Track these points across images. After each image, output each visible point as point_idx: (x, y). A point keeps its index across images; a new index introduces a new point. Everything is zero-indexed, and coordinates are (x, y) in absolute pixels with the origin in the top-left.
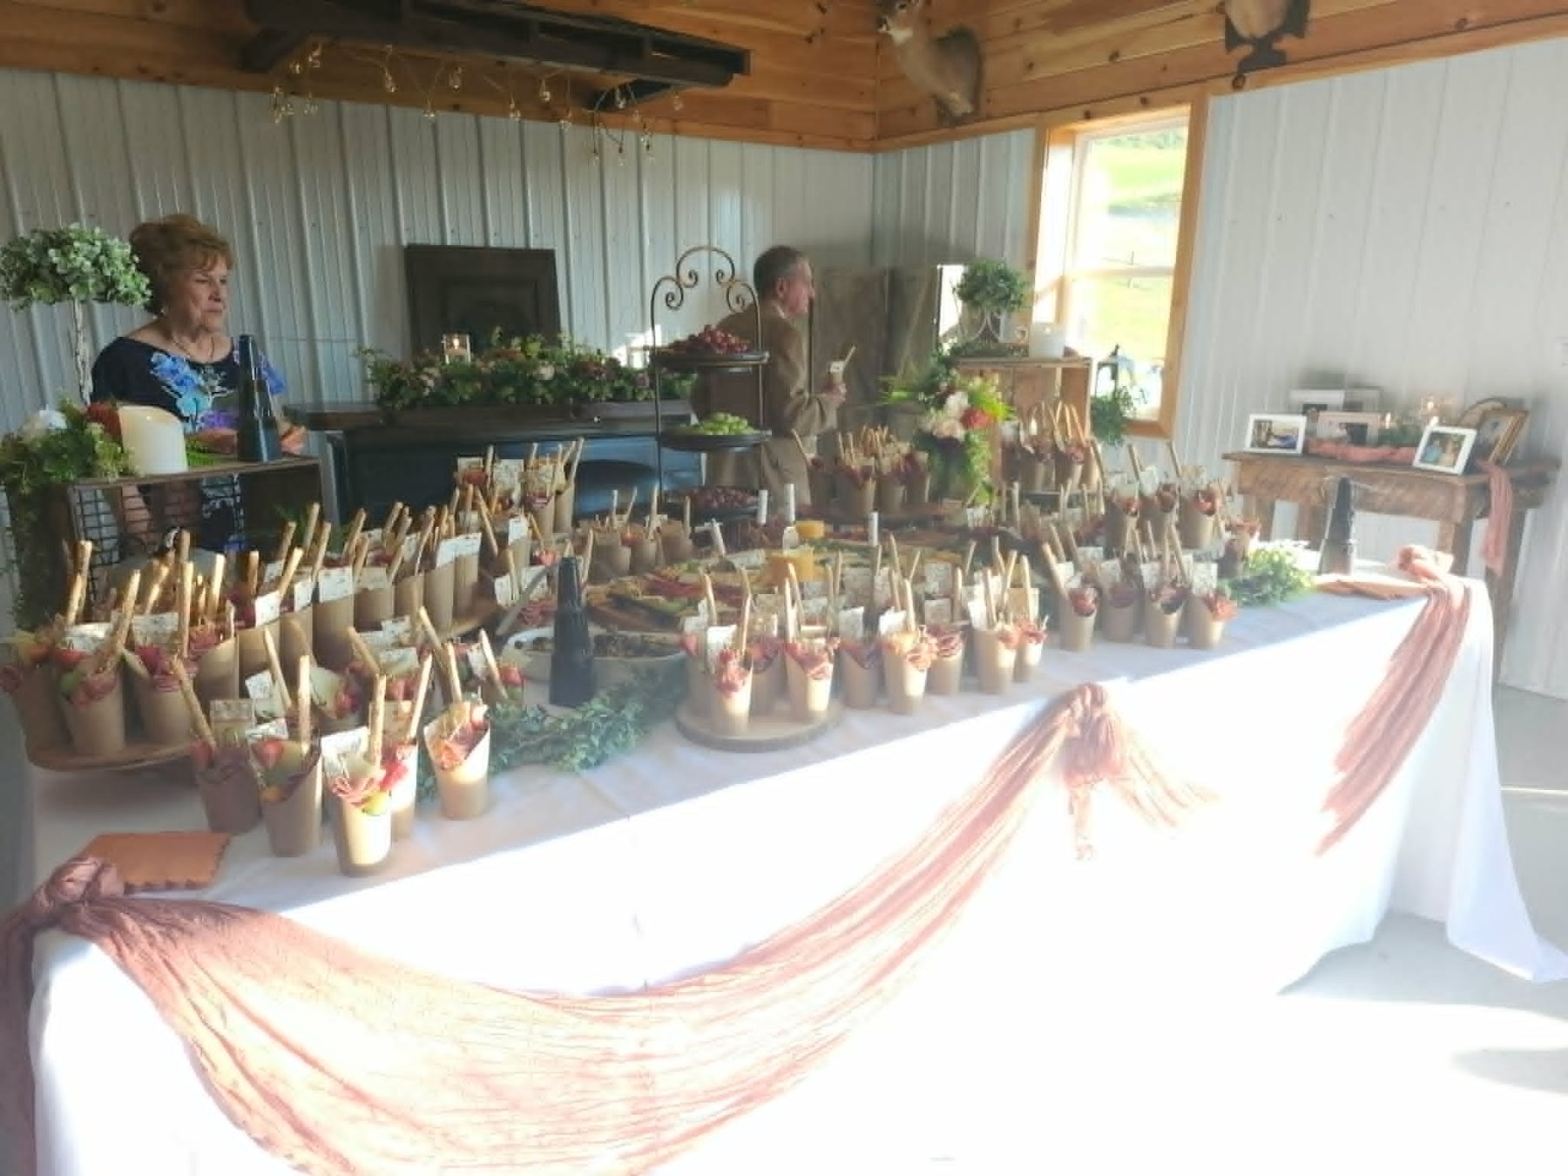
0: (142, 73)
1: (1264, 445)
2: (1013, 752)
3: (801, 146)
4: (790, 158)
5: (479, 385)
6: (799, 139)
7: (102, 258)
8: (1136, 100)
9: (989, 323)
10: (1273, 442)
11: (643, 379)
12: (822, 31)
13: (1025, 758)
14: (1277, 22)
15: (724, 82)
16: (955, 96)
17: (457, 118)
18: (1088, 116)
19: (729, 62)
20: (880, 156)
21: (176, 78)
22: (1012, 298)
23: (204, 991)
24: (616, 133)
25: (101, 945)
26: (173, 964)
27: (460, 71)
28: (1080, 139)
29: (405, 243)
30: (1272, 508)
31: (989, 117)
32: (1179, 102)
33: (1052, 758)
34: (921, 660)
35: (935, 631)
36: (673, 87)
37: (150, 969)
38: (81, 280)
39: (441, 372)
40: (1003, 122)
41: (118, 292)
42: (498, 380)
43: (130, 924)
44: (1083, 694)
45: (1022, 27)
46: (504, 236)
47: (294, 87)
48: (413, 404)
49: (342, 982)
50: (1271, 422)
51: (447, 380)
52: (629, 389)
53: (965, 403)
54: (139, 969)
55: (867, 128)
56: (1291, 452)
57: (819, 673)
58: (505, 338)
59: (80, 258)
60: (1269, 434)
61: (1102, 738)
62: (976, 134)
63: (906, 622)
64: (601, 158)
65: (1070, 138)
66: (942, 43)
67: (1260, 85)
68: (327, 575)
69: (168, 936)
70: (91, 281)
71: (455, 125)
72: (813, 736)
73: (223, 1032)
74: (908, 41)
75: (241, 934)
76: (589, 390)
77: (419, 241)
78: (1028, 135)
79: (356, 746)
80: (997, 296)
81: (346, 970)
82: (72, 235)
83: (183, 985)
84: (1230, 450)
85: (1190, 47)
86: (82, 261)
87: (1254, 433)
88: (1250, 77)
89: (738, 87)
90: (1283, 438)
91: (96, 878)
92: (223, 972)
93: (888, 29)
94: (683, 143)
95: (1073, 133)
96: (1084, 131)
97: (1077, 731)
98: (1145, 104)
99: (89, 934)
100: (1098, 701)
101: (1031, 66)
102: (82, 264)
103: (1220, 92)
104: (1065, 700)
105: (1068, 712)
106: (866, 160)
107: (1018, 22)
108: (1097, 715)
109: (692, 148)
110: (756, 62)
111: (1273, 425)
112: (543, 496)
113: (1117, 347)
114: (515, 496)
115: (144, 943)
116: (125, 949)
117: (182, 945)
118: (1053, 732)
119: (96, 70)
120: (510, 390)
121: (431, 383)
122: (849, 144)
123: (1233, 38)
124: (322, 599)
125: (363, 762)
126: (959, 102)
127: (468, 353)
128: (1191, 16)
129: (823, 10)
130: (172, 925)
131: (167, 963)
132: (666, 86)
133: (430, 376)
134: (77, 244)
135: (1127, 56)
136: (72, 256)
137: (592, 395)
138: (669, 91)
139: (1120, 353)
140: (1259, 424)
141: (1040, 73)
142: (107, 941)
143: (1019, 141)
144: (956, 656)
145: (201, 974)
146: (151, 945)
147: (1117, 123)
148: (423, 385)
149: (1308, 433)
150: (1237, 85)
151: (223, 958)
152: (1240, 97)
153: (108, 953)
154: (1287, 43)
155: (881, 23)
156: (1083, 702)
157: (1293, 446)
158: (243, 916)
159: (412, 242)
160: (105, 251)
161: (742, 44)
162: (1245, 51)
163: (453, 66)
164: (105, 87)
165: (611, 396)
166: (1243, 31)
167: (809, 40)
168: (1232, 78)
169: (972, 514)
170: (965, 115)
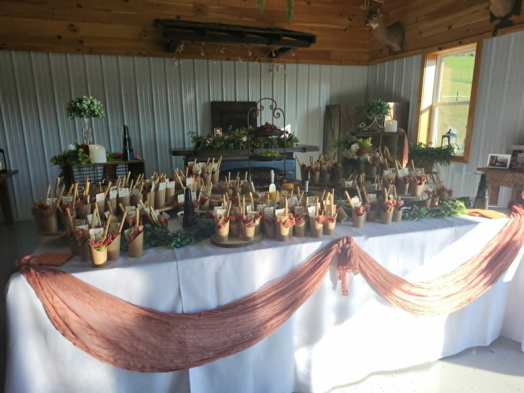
0: (140, 54)
1: (494, 165)
2: (318, 255)
3: (341, 65)
4: (337, 69)
5: (223, 143)
6: (341, 62)
7: (91, 105)
8: (457, 42)
9: (376, 121)
10: (497, 164)
11: (275, 141)
12: (350, 26)
13: (320, 258)
14: (509, 11)
15: (308, 46)
16: (394, 45)
17: (228, 62)
18: (440, 49)
19: (309, 39)
20: (370, 66)
21: (149, 55)
22: (383, 112)
23: (48, 291)
24: (276, 64)
25: (24, 276)
26: (41, 282)
27: (224, 48)
28: (439, 57)
29: (211, 100)
30: (498, 188)
31: (407, 51)
32: (472, 42)
33: (331, 259)
34: (286, 224)
35: (296, 216)
36: (292, 49)
37: (35, 283)
38: (85, 111)
39: (213, 139)
40: (411, 52)
41: (95, 114)
42: (229, 142)
43: (32, 271)
44: (343, 239)
45: (419, 20)
46: (241, 98)
47: (180, 56)
48: (203, 148)
49: (87, 295)
50: (497, 157)
51: (214, 142)
52: (270, 144)
53: (358, 147)
54: (32, 283)
55: (366, 57)
56: (505, 168)
57: (249, 225)
58: (234, 129)
59: (85, 105)
60: (496, 161)
61: (348, 254)
62: (402, 57)
63: (285, 212)
64: (273, 73)
65: (435, 57)
66: (390, 28)
67: (503, 33)
68: (121, 190)
69: (41, 275)
70: (87, 111)
71: (227, 64)
72: (247, 245)
73: (52, 303)
74: (377, 28)
75: (59, 278)
76: (257, 144)
77: (216, 100)
78: (420, 57)
79: (100, 232)
80: (377, 112)
81: (88, 292)
82: (84, 99)
83: (42, 288)
84: (479, 167)
85: (477, 22)
86: (85, 106)
87: (490, 161)
88: (499, 31)
89: (313, 47)
90: (502, 163)
91: (30, 260)
92: (54, 287)
93: (370, 24)
94: (300, 66)
95: (436, 56)
96: (439, 55)
97: (340, 251)
98: (460, 44)
99: (22, 272)
100: (348, 242)
101: (421, 33)
102: (85, 107)
103: (487, 37)
104: (337, 241)
105: (337, 245)
106: (366, 68)
107: (417, 19)
108: (348, 246)
109: (303, 68)
110: (318, 38)
111: (498, 158)
112: (208, 173)
113: (450, 130)
114: (200, 173)
115: (34, 277)
116: (29, 277)
117: (44, 279)
118: (331, 251)
119: (128, 54)
120: (233, 144)
121: (209, 142)
122: (359, 63)
123: (493, 18)
124: (120, 196)
125: (101, 237)
126: (396, 47)
127: (221, 133)
128: (478, 11)
129: (350, 20)
130: (43, 273)
131: (39, 282)
132: (289, 49)
133: (209, 140)
134: (84, 101)
135: (454, 27)
136: (83, 105)
137: (257, 146)
138: (290, 50)
139: (451, 132)
140: (492, 158)
141: (424, 35)
142: (26, 275)
143: (416, 59)
144: (303, 224)
145: (48, 286)
146: (36, 277)
147: (452, 51)
148: (207, 143)
149: (512, 161)
150: (494, 35)
151: (54, 283)
152: (495, 39)
153: (25, 277)
154: (514, 18)
155: (367, 22)
156: (343, 242)
157: (506, 166)
158: (61, 273)
159: (213, 100)
160: (92, 103)
161: (313, 33)
162: (497, 22)
163: (221, 47)
164: (130, 59)
165: (264, 146)
166: (496, 15)
167: (345, 30)
168: (492, 32)
169: (347, 183)
170: (398, 51)
